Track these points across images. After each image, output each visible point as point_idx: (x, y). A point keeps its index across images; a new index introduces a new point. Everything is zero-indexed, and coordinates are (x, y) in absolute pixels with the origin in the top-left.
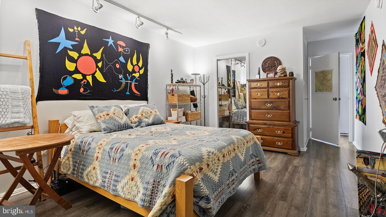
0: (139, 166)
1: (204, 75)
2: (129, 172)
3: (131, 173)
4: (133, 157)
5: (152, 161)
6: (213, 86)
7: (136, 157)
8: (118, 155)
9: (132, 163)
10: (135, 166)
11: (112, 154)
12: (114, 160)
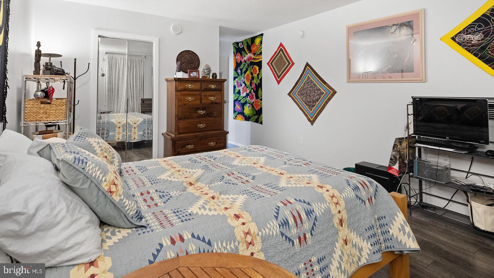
0: (346, 218)
1: (75, 59)
2: (337, 237)
3: (341, 234)
4: (334, 210)
5: (360, 198)
6: (87, 82)
7: (339, 208)
8: (307, 226)
9: (336, 221)
10: (341, 222)
11: (294, 232)
12: (302, 239)
